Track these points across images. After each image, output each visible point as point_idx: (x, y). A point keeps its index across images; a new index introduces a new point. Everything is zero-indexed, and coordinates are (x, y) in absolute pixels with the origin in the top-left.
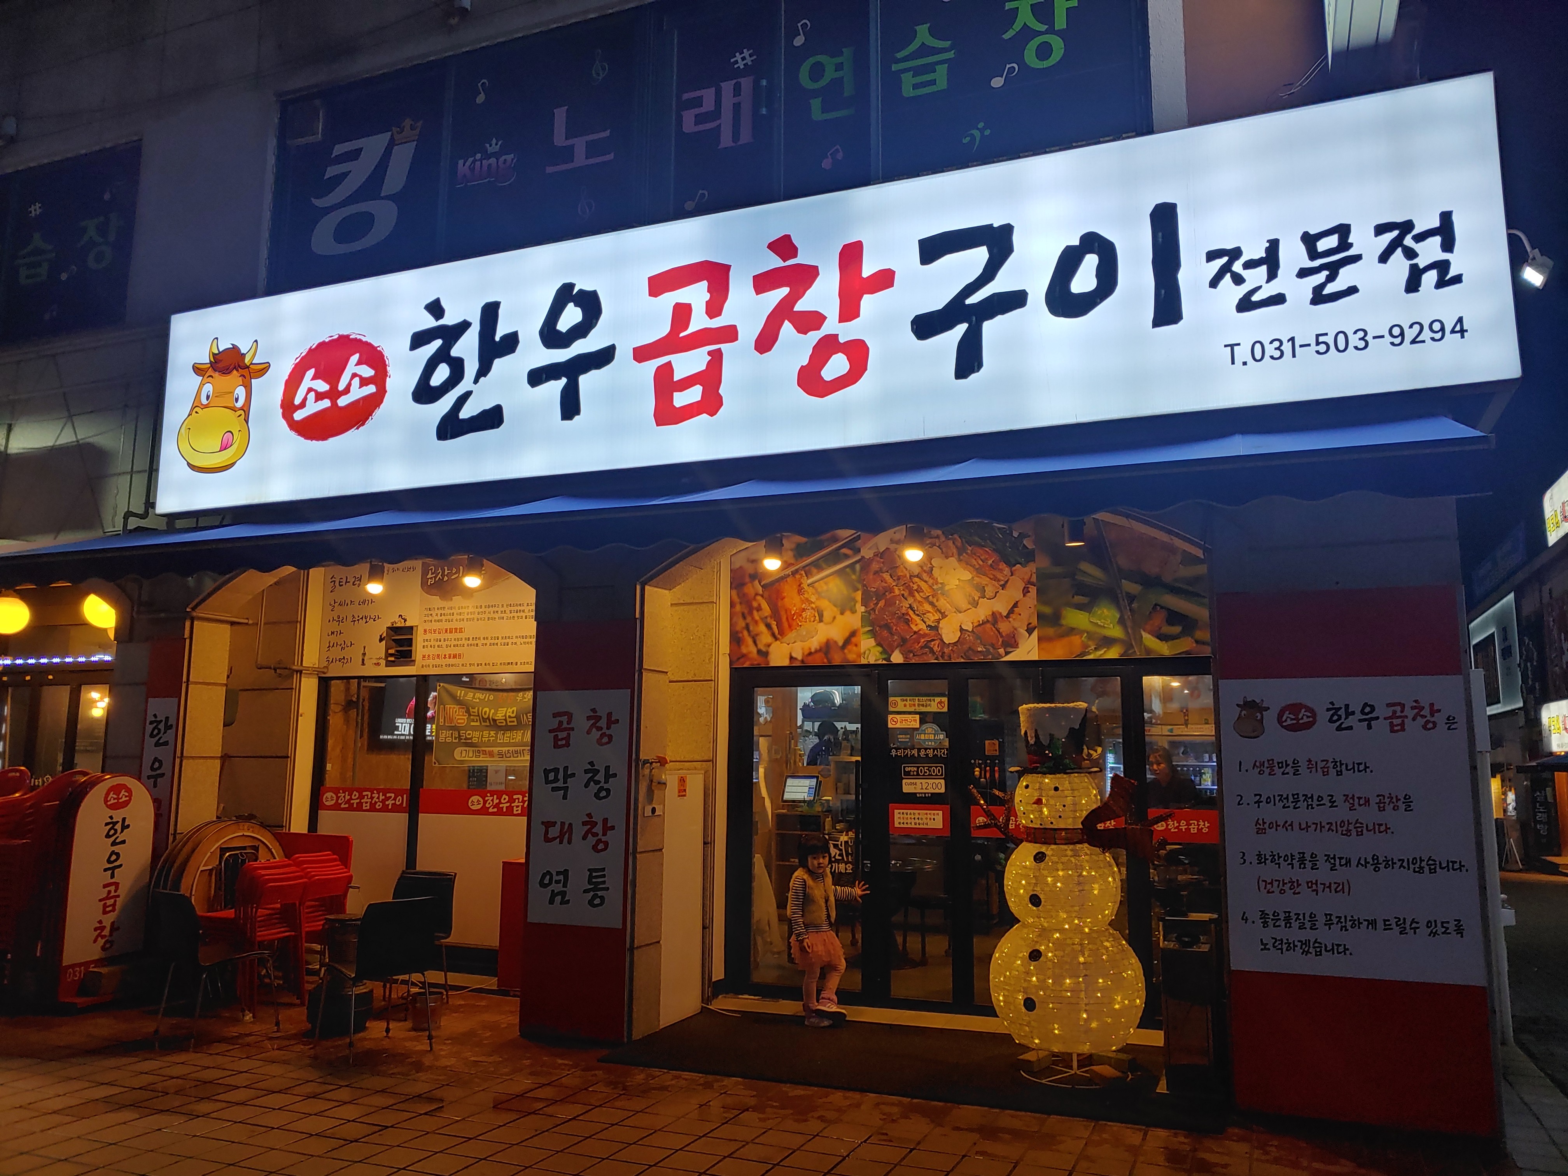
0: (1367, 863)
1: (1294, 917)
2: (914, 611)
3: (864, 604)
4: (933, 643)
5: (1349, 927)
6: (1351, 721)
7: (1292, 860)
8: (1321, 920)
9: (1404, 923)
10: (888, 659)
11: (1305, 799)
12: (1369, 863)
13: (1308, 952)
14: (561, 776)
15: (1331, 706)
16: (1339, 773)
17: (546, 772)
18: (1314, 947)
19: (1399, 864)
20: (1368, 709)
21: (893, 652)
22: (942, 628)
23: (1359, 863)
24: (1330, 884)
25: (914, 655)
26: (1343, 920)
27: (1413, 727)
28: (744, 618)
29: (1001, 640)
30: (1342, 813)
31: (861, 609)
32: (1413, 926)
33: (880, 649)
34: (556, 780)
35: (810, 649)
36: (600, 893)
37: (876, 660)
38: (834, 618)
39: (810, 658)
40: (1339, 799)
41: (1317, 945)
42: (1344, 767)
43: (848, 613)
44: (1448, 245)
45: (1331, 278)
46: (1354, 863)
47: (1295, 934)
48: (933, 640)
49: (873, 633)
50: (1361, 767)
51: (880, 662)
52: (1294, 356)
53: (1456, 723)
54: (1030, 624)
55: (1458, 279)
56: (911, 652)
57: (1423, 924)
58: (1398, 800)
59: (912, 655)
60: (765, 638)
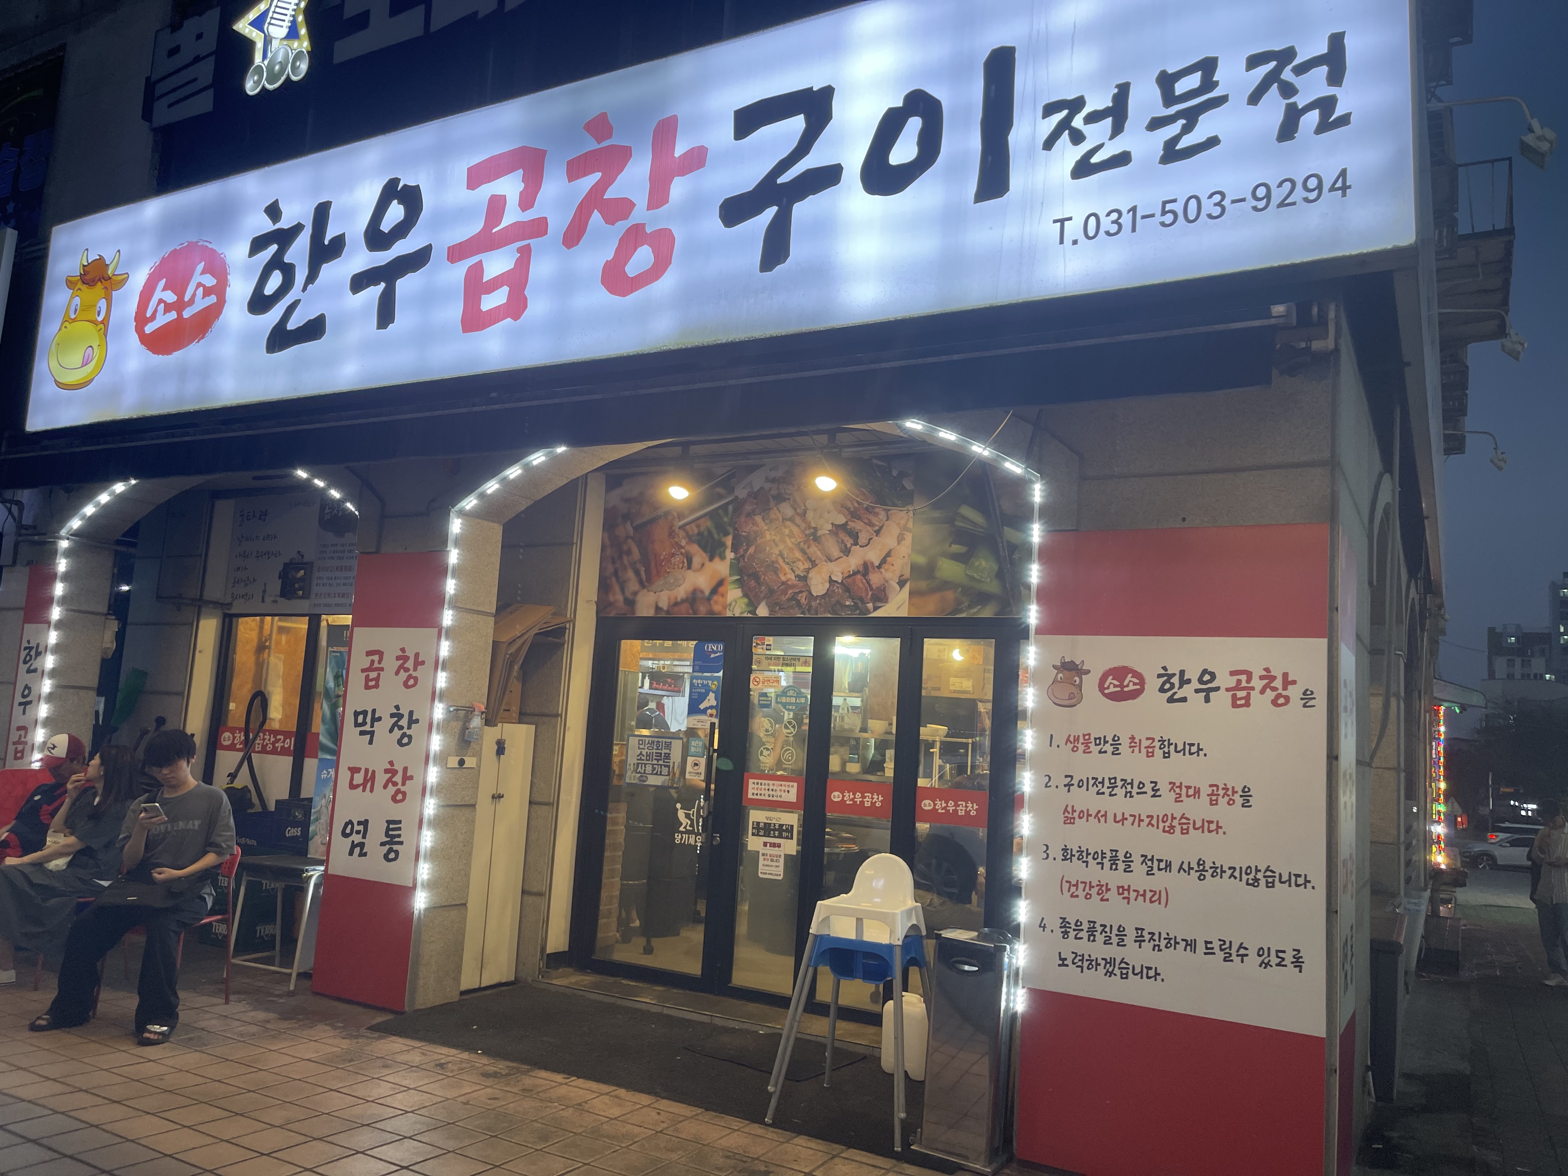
0: (1190, 868)
1: (1099, 929)
2: (783, 558)
3: (735, 549)
4: (800, 595)
5: (1162, 947)
6: (1187, 691)
7: (1103, 858)
8: (1131, 934)
9: (1230, 948)
10: (753, 612)
11: (1124, 785)
12: (1193, 869)
13: (1112, 973)
14: (368, 720)
15: (1163, 672)
16: (1167, 755)
17: (357, 714)
18: (1119, 968)
19: (1229, 872)
20: (1207, 677)
21: (759, 604)
22: (811, 579)
23: (1181, 868)
24: (1145, 891)
25: (780, 608)
26: (1156, 937)
27: (1261, 701)
28: (614, 562)
29: (870, 593)
30: (1166, 805)
31: (730, 555)
32: (1240, 953)
33: (746, 600)
34: (364, 723)
35: (676, 598)
36: (395, 847)
37: (741, 613)
38: (703, 565)
39: (676, 609)
40: (1164, 788)
41: (1123, 965)
42: (1172, 748)
43: (717, 560)
44: (1336, 77)
45: (1187, 129)
46: (1175, 867)
47: (1098, 950)
48: (801, 592)
49: (740, 583)
50: (1193, 749)
51: (745, 615)
52: (1134, 229)
53: (1314, 698)
54: (903, 575)
55: (1344, 120)
56: (777, 604)
57: (1252, 952)
58: (1234, 792)
59: (778, 608)
60: (633, 585)
